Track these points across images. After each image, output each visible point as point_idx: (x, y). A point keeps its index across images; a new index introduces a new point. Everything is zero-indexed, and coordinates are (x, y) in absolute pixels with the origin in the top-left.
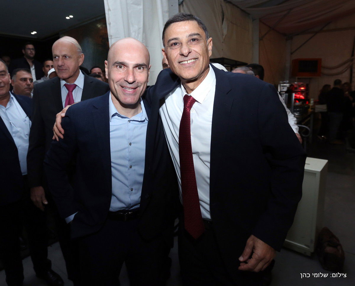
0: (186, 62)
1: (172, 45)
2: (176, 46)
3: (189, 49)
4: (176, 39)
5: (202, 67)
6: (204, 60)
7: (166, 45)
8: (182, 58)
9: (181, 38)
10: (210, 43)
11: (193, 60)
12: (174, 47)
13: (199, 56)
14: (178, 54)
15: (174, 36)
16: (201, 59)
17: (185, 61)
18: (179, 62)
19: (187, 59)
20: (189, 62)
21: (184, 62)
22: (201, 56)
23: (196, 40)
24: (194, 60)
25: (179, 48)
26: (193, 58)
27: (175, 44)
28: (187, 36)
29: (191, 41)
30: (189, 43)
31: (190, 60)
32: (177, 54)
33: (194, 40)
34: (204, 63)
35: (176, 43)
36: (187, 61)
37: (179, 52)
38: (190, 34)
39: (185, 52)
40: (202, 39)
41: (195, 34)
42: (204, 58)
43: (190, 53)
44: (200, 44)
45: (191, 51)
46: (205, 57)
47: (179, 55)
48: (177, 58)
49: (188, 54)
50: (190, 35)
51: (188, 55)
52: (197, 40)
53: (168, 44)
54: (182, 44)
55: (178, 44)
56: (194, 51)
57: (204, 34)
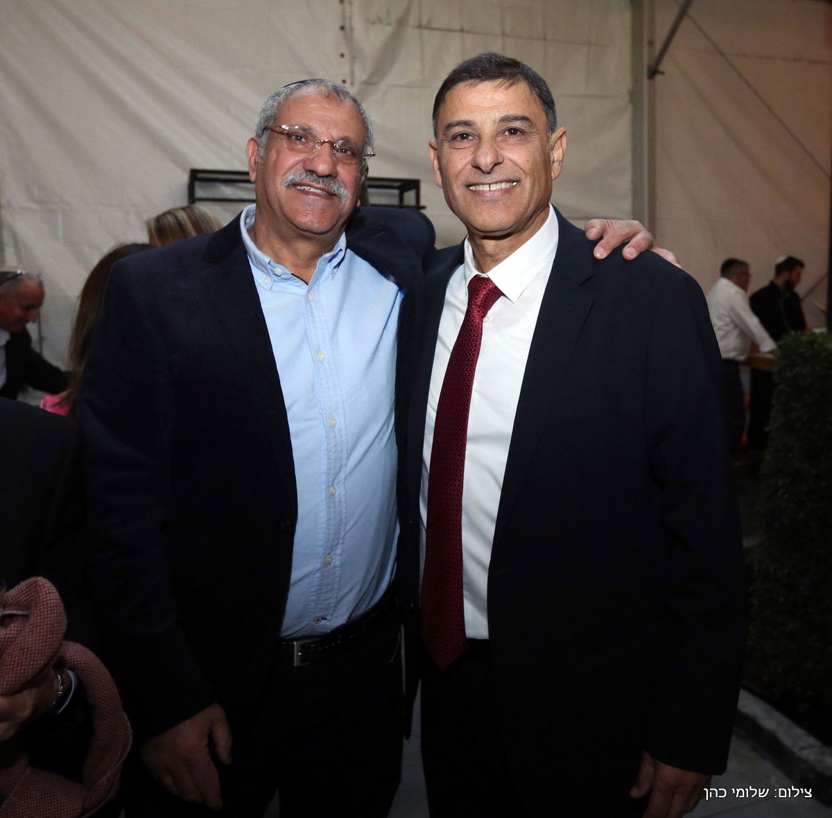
0: (486, 188)
1: (454, 138)
2: (465, 144)
3: (497, 154)
4: (466, 123)
5: (528, 207)
6: (536, 189)
7: (441, 136)
8: (477, 176)
9: (479, 125)
10: (559, 142)
11: (504, 185)
12: (459, 144)
13: (523, 177)
14: (468, 163)
15: (463, 116)
16: (527, 184)
17: (483, 184)
18: (468, 186)
19: (488, 179)
20: (493, 187)
21: (481, 188)
22: (528, 176)
23: (519, 133)
24: (508, 185)
25: (472, 149)
26: (504, 177)
27: (464, 136)
28: (495, 122)
29: (507, 133)
30: (499, 139)
31: (496, 183)
32: (464, 162)
33: (513, 131)
34: (535, 196)
35: (466, 134)
36: (489, 184)
37: (469, 158)
38: (503, 115)
39: (486, 160)
40: (534, 130)
41: (516, 118)
42: (536, 183)
43: (497, 164)
44: (529, 145)
45: (501, 160)
46: (539, 181)
47: (469, 167)
48: (465, 173)
49: (493, 167)
50: (505, 119)
51: (492, 169)
52: (523, 132)
53: (445, 134)
54: (480, 138)
55: (470, 138)
56: (509, 162)
57: (544, 117)
